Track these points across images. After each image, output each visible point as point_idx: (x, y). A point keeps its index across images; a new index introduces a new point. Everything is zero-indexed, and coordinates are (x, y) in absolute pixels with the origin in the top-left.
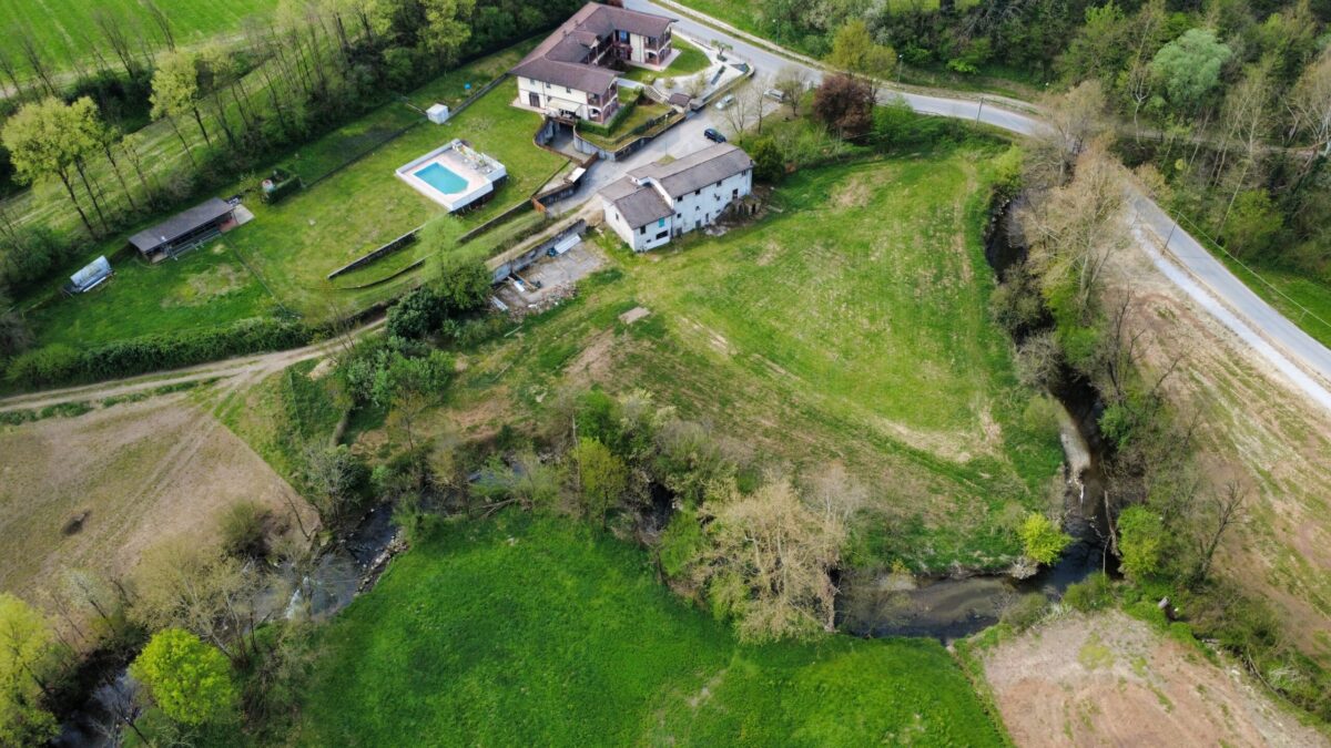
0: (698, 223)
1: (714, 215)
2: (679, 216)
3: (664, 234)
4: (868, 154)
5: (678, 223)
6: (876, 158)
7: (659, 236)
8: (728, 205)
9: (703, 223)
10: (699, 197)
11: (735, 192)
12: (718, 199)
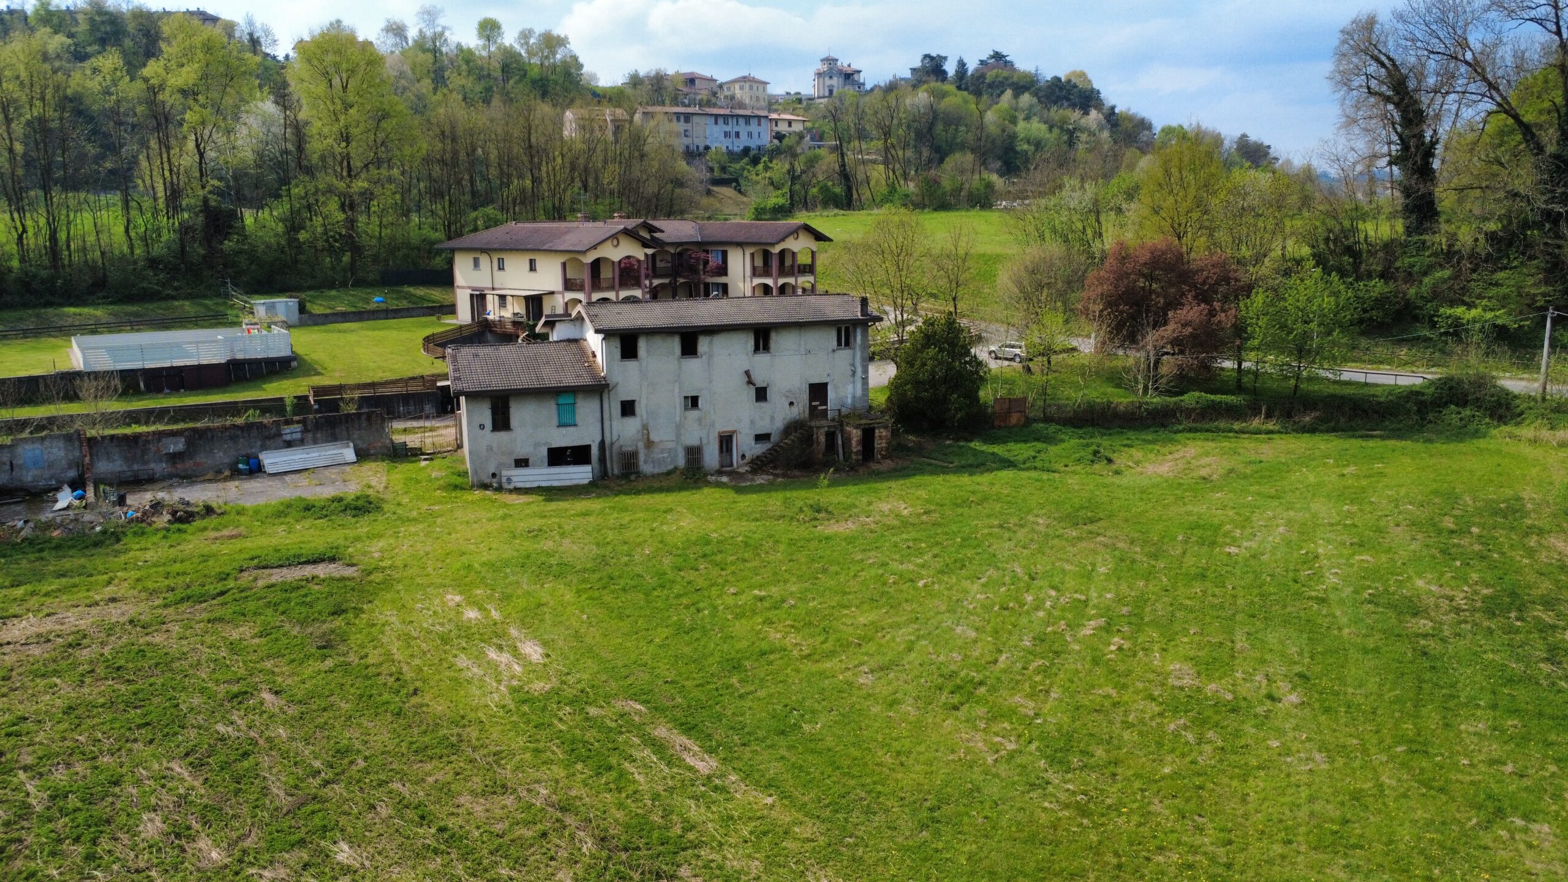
0: (694, 454)
1: (746, 446)
2: (628, 408)
3: (578, 455)
4: (1232, 413)
5: (626, 431)
6: (1256, 423)
7: (558, 457)
8: (792, 427)
9: (711, 457)
10: (692, 364)
11: (818, 391)
12: (761, 394)
